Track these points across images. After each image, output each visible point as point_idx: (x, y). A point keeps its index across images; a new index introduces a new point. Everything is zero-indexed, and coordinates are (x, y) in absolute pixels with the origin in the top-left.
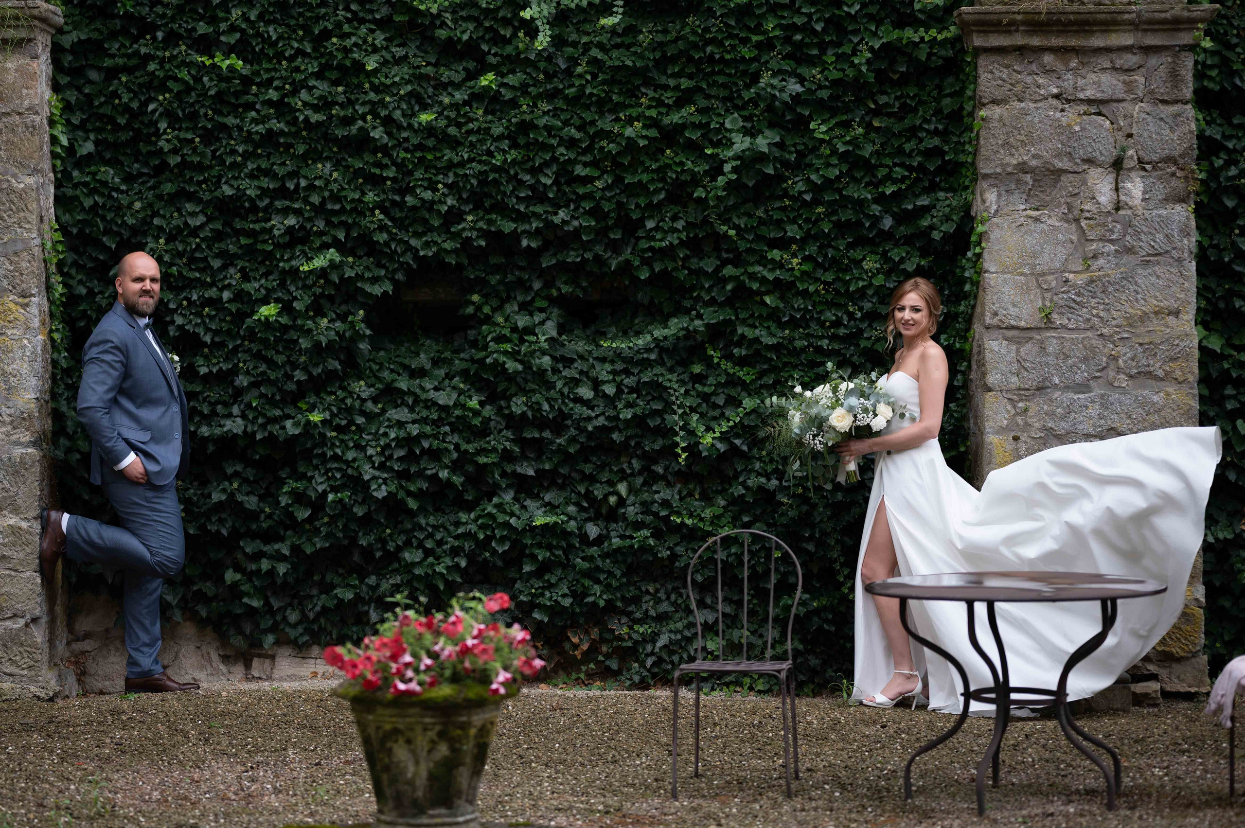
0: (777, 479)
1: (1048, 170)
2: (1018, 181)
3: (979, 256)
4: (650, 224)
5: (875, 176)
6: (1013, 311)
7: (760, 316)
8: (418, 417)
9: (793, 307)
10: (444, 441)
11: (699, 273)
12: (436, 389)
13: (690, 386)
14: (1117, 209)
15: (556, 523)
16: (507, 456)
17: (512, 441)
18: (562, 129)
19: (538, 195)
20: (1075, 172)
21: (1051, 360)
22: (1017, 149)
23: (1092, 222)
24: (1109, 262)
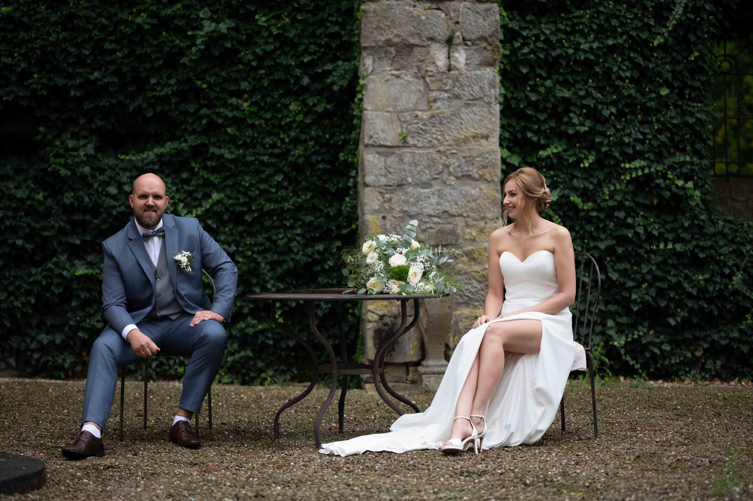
0: (235, 246)
1: (405, 44)
2: (386, 52)
3: (361, 100)
4: (153, 81)
5: (297, 51)
6: (382, 135)
7: (224, 141)
8: (3, 206)
9: (245, 135)
10: (20, 221)
11: (185, 113)
12: (16, 188)
13: (180, 186)
14: (449, 70)
15: (92, 275)
16: (61, 231)
17: (65, 221)
18: (96, 19)
19: (80, 62)
20: (422, 46)
21: (407, 167)
22: (385, 31)
23: (433, 79)
24: (444, 104)
